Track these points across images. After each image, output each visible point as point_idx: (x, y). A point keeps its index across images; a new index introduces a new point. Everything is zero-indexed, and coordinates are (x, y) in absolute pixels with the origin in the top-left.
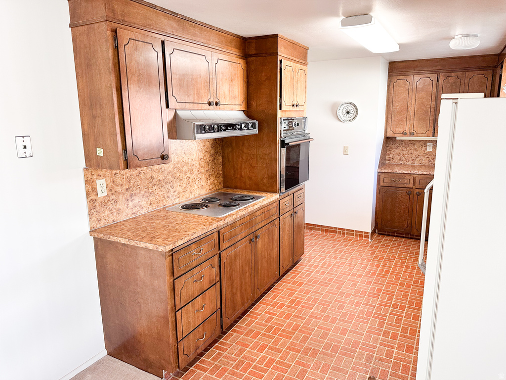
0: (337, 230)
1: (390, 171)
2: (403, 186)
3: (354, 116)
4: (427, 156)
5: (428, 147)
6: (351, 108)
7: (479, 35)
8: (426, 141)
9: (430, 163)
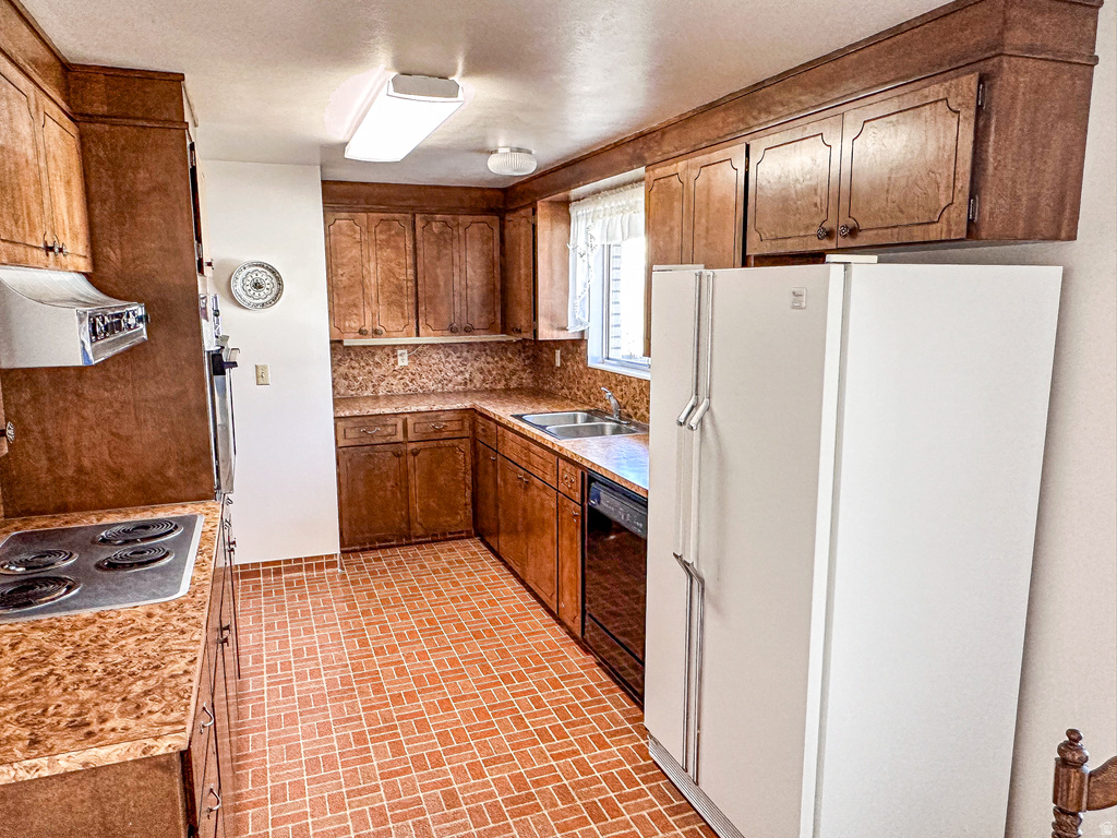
0: (261, 568)
1: (356, 413)
2: (384, 441)
3: (273, 295)
4: (400, 376)
5: (399, 358)
6: (265, 277)
7: (533, 152)
8: (395, 346)
9: (407, 389)
